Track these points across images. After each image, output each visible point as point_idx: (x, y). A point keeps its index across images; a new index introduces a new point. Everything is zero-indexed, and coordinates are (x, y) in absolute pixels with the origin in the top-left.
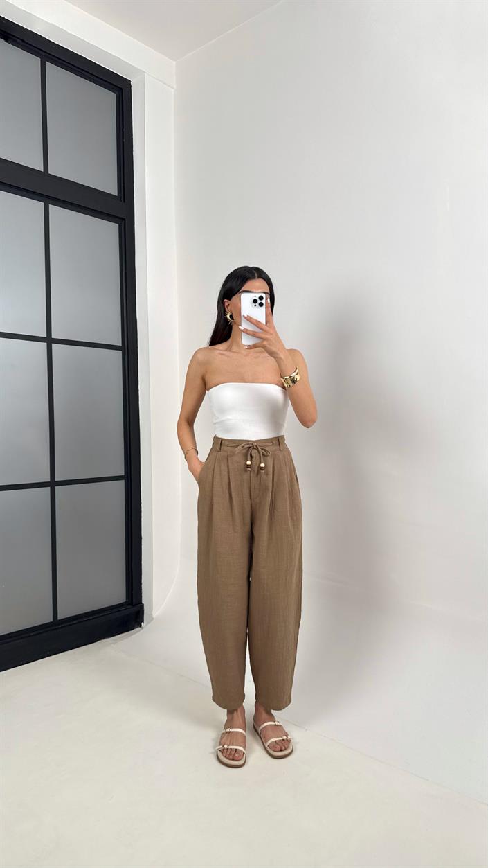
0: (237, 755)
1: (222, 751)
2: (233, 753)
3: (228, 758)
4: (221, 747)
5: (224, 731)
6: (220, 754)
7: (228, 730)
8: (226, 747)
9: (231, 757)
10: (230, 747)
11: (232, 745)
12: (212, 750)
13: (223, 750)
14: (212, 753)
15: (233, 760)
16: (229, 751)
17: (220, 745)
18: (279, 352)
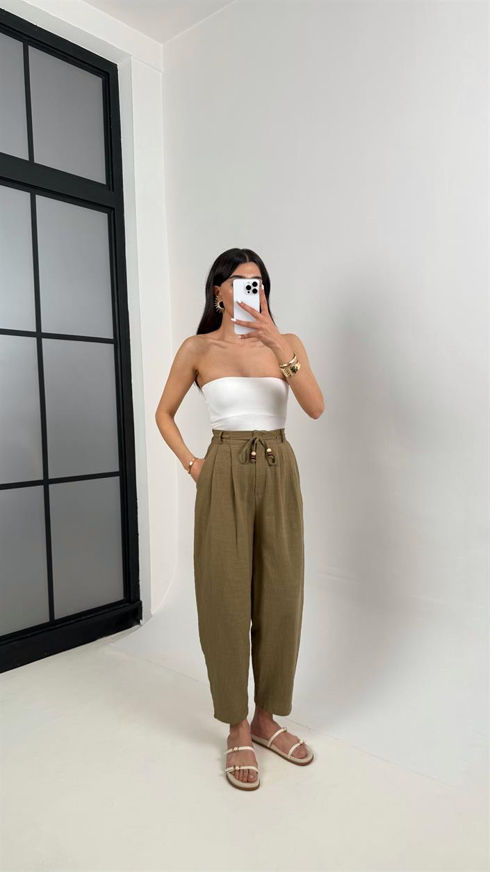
0: (252, 777)
1: (234, 773)
2: (246, 774)
3: (242, 781)
4: (232, 768)
5: (231, 750)
6: (231, 777)
7: (236, 749)
8: (237, 768)
9: (245, 779)
10: (242, 768)
11: (243, 766)
12: (221, 772)
13: (235, 771)
14: (221, 775)
15: (248, 782)
16: (241, 772)
17: (228, 766)
18: (276, 342)
